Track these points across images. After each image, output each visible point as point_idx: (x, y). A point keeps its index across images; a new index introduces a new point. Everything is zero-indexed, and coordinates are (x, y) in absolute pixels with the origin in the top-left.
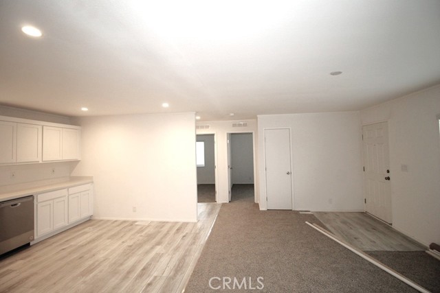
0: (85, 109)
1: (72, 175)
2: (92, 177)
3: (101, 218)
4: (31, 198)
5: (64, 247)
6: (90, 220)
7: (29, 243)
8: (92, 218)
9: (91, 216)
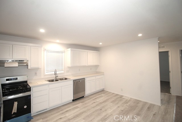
0: (101, 44)
1: (97, 71)
2: (104, 72)
3: (108, 91)
4: (84, 79)
5: (95, 102)
6: (103, 90)
7: (84, 96)
8: (104, 90)
9: (104, 89)
